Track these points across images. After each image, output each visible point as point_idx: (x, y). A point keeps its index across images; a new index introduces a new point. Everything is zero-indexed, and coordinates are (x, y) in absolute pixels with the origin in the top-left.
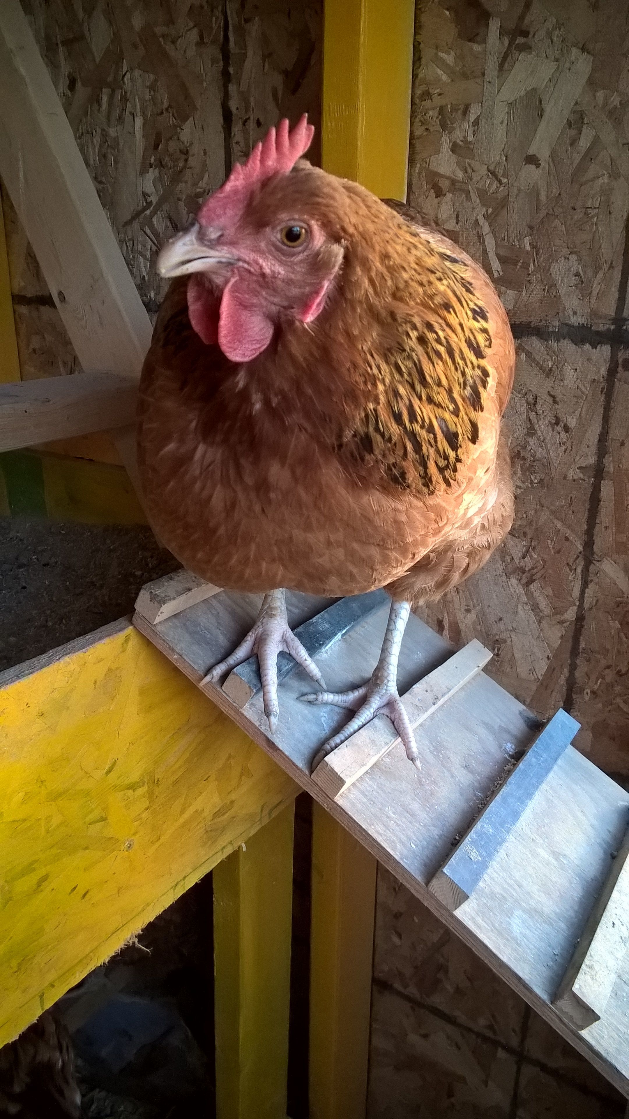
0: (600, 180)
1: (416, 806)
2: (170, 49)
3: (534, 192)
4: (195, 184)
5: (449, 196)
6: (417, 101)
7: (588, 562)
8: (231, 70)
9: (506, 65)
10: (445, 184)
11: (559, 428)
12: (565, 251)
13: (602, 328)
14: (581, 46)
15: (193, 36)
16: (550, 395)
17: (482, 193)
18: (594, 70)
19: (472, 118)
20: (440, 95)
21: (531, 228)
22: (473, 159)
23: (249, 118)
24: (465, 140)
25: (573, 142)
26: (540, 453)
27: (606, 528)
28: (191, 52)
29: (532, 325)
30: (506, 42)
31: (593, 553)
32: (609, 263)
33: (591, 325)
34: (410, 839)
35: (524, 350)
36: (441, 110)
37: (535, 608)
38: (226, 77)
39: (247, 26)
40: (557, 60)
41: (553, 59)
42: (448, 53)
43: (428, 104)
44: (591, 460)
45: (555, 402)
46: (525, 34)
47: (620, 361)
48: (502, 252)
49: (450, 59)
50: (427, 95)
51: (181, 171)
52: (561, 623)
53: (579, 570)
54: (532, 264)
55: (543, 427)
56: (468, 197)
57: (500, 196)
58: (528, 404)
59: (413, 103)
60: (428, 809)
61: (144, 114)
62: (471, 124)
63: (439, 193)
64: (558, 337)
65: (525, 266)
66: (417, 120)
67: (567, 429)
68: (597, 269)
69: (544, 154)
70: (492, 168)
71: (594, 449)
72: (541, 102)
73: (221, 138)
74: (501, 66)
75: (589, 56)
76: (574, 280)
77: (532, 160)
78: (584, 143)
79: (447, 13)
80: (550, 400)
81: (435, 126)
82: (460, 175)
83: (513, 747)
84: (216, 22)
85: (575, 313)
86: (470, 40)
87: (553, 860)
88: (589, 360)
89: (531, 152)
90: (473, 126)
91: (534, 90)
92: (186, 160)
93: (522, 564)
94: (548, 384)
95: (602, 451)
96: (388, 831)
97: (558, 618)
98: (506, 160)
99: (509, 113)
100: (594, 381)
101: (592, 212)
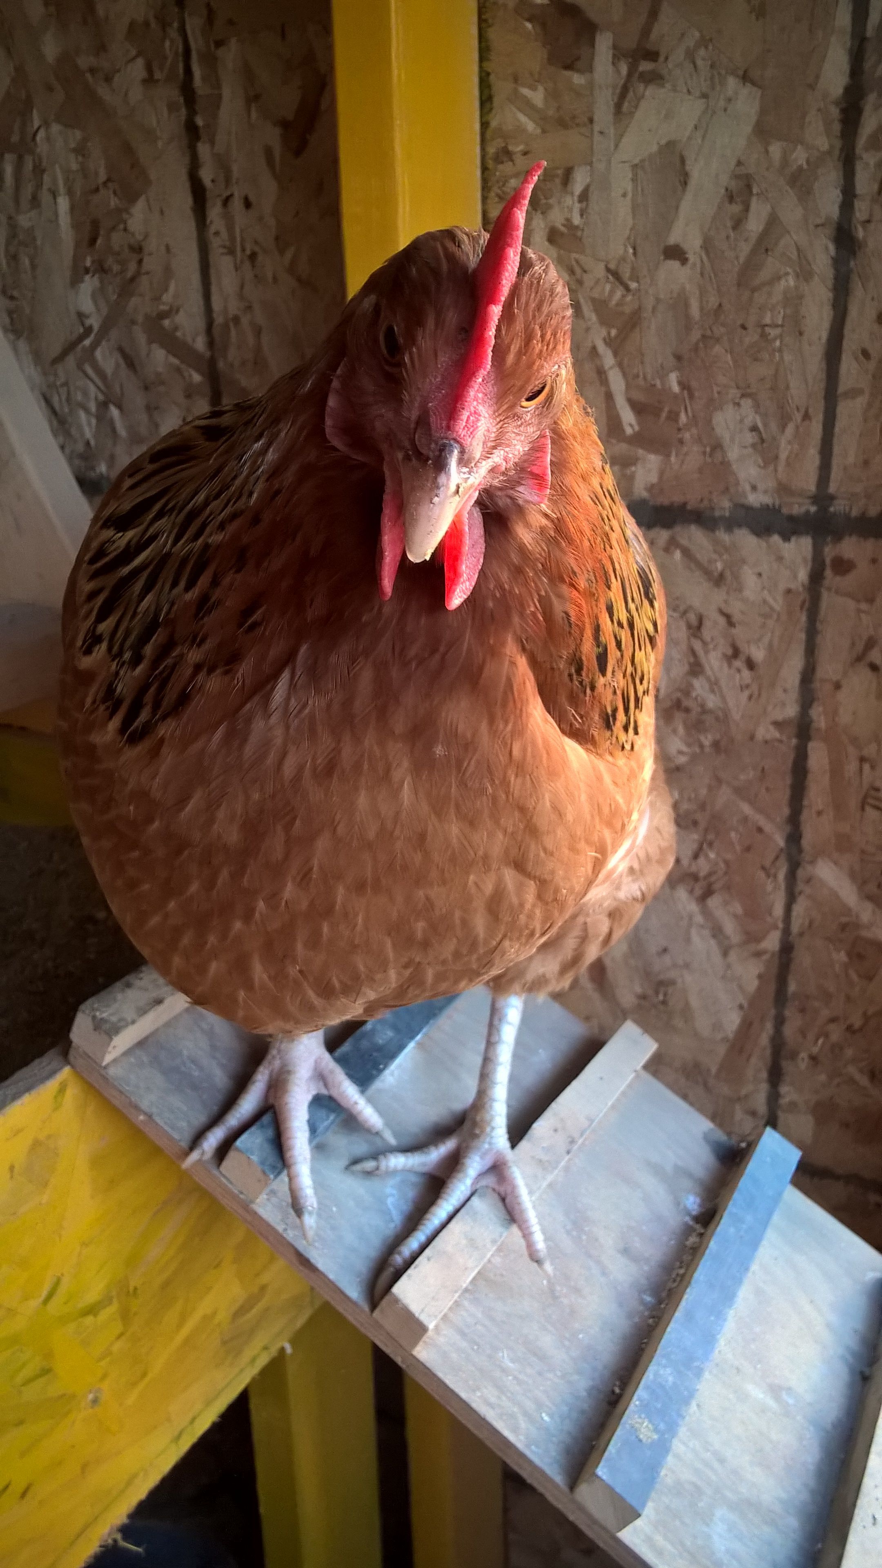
0: (783, 282)
1: (547, 1341)
2: (103, 91)
3: (680, 302)
4: (157, 299)
6: (490, 164)
7: (794, 866)
8: (199, 121)
9: (626, 104)
11: (738, 663)
12: (733, 393)
13: (797, 510)
14: (741, 73)
15: (138, 70)
16: (722, 612)
17: (600, 306)
18: (763, 112)
19: (578, 189)
20: (525, 153)
21: (679, 358)
22: (583, 252)
23: (232, 195)
24: (568, 224)
25: (738, 223)
26: (712, 701)
27: (819, 813)
28: (136, 93)
29: (689, 507)
30: (624, 69)
31: (800, 851)
32: (803, 410)
33: (780, 507)
34: (540, 1406)
35: (678, 546)
37: (717, 932)
38: (192, 132)
39: (220, 52)
40: (705, 96)
41: (698, 94)
42: (533, 88)
43: (507, 168)
44: (791, 711)
45: (731, 623)
46: (652, 56)
47: (828, 561)
48: (638, 396)
49: (537, 97)
50: (506, 154)
51: (133, 279)
52: (758, 954)
53: (781, 876)
54: (683, 413)
55: (713, 661)
57: (627, 310)
58: (689, 626)
59: (484, 169)
60: (567, 1343)
61: (70, 193)
62: (576, 198)
64: (731, 524)
65: (673, 417)
66: (492, 194)
67: (751, 665)
68: (784, 420)
69: (693, 244)
70: (612, 266)
71: (794, 695)
72: (683, 161)
73: (189, 226)
74: (618, 106)
75: (755, 89)
76: (750, 438)
77: (675, 253)
78: (755, 225)
79: (529, 26)
80: (722, 621)
83: (698, 1200)
84: (171, 46)
85: (754, 488)
86: (569, 67)
87: (771, 1403)
88: (780, 559)
89: (672, 240)
90: (580, 201)
91: (671, 145)
92: (140, 261)
93: (694, 869)
94: (718, 597)
95: (807, 697)
96: (504, 1398)
97: (753, 947)
98: (635, 254)
99: (634, 180)
100: (789, 591)
101: (773, 332)
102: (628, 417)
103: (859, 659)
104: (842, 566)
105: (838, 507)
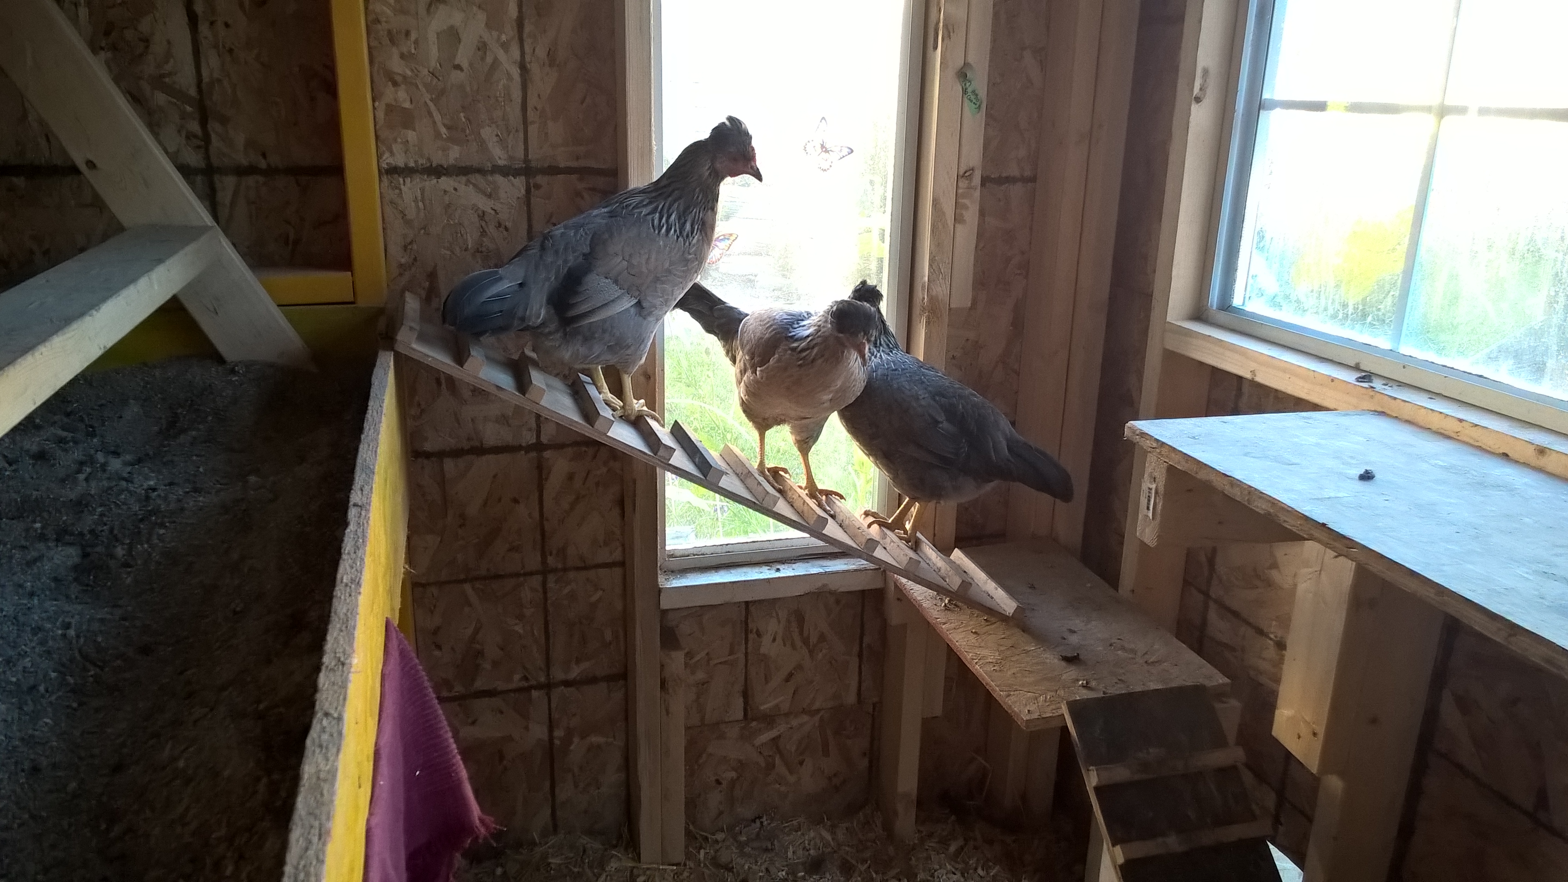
0: (502, 81)
3: (462, 86)
4: (160, 67)
5: (403, 86)
9: (432, 9)
10: (399, 79)
11: (501, 229)
12: (488, 122)
13: (517, 166)
16: (492, 209)
17: (426, 85)
18: (488, 20)
19: (413, 39)
20: (387, 22)
21: (463, 107)
22: (417, 64)
23: (216, 20)
24: (410, 52)
25: (483, 59)
32: (515, 129)
33: (511, 165)
36: (389, 32)
40: (464, 11)
41: (462, 10)
43: (379, 27)
45: (496, 213)
47: (532, 185)
50: (378, 21)
54: (468, 130)
55: (491, 229)
56: (417, 87)
58: (479, 216)
59: (368, 26)
62: (412, 43)
63: (395, 84)
64: (492, 173)
65: (464, 130)
66: (372, 37)
67: (506, 229)
68: (509, 133)
69: (465, 65)
70: (431, 70)
72: (458, 33)
74: (428, 9)
75: (484, 12)
76: (495, 139)
77: (458, 67)
78: (489, 60)
80: (493, 212)
81: (386, 41)
82: (409, 73)
85: (500, 158)
88: (513, 185)
89: (456, 63)
90: (414, 44)
91: (452, 27)
92: (147, 47)
94: (490, 203)
98: (441, 66)
99: (438, 38)
100: (518, 198)
101: (500, 99)
102: (443, 130)
103: (548, 221)
104: (537, 187)
105: (533, 164)
